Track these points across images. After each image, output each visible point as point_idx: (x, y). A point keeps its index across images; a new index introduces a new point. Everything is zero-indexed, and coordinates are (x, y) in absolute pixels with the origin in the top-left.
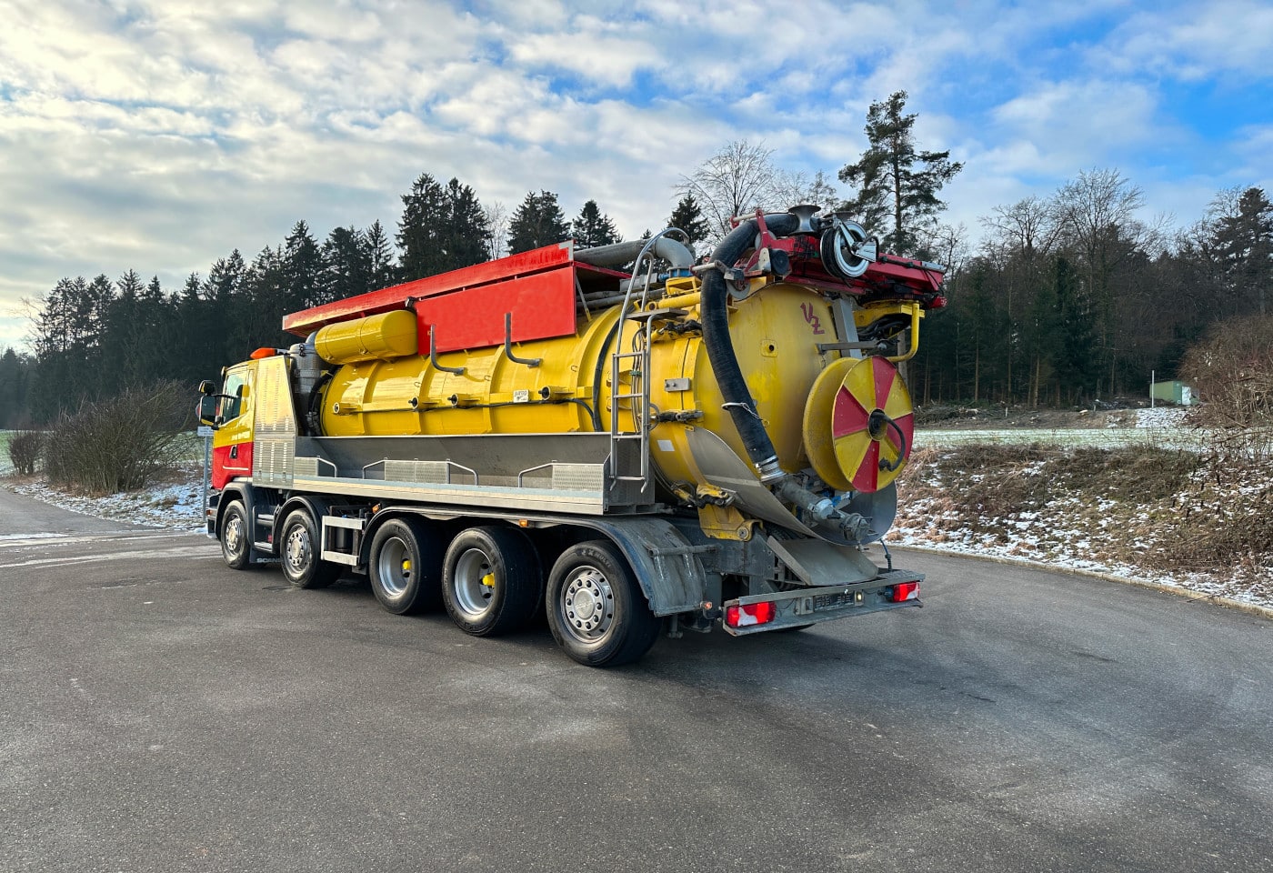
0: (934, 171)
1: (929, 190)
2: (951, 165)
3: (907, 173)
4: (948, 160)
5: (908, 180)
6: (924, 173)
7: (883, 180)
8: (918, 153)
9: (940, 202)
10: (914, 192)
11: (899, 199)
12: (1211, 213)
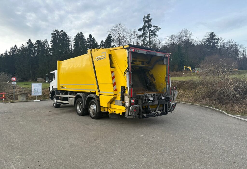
0: (156, 29)
1: (155, 33)
3: (151, 30)
4: (158, 27)
7: (147, 31)
8: (153, 26)
9: (157, 35)
10: (152, 33)
11: (149, 35)
12: (205, 37)
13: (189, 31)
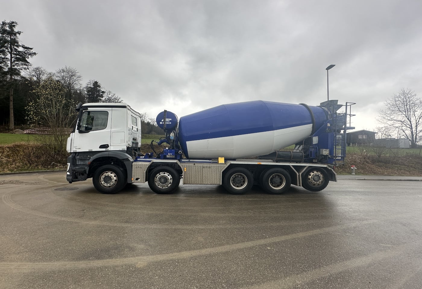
0: (26, 52)
1: (25, 58)
2: (33, 52)
3: (16, 50)
4: (31, 51)
5: (16, 52)
6: (22, 52)
8: (20, 44)
9: (29, 63)
10: (18, 56)
11: (11, 57)
13: (76, 72)
